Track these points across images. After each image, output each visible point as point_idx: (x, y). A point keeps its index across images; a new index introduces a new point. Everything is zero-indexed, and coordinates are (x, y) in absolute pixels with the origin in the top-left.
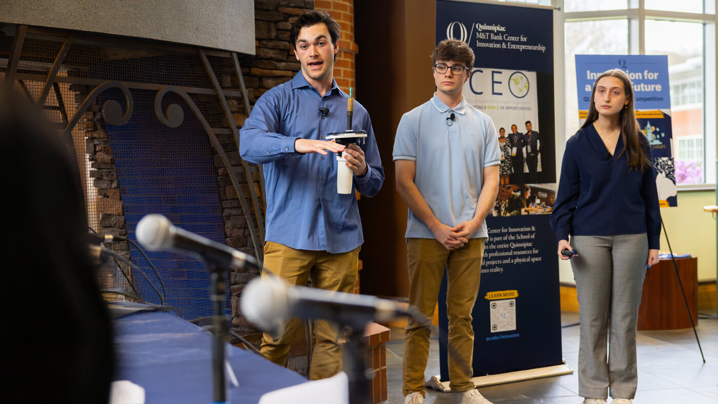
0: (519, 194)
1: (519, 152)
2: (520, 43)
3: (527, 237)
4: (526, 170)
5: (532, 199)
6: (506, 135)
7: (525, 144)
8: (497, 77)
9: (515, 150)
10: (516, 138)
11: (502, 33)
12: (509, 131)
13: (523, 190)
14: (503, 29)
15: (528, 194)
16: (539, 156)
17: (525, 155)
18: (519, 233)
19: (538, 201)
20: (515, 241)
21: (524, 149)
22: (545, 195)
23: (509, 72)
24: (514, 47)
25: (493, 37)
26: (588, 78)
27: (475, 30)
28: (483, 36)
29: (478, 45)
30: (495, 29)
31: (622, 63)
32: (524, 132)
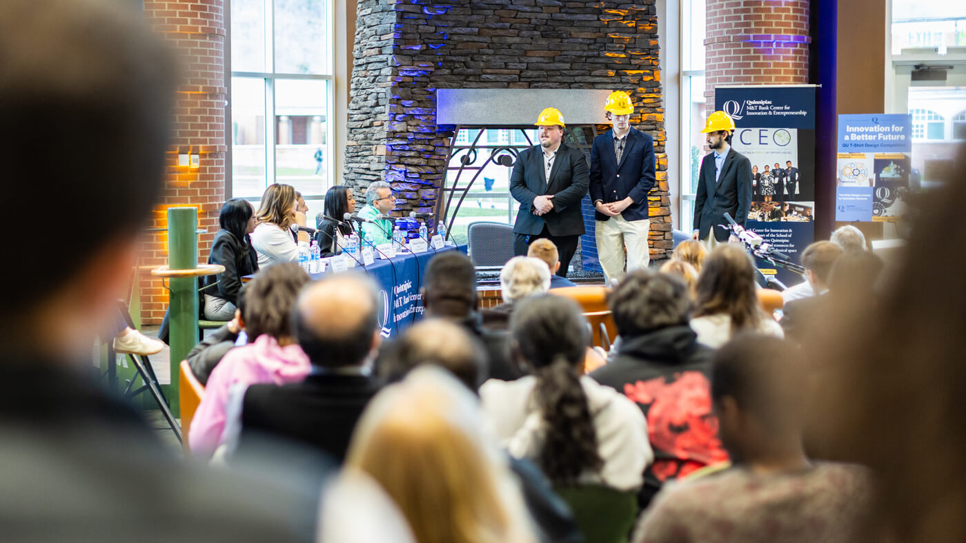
0: (779, 208)
1: (781, 182)
2: (784, 110)
3: (786, 236)
4: (786, 192)
5: (790, 211)
6: (770, 170)
7: (786, 175)
8: (763, 133)
9: (777, 179)
10: (778, 173)
11: (769, 105)
12: (772, 167)
13: (783, 206)
14: (770, 103)
15: (787, 208)
16: (797, 184)
17: (785, 183)
18: (779, 233)
19: (795, 213)
20: (775, 238)
21: (784, 179)
22: (802, 209)
23: (774, 130)
24: (779, 113)
25: (760, 108)
26: (848, 131)
27: (746, 105)
28: (752, 108)
29: (748, 113)
30: (762, 102)
31: (875, 120)
32: (785, 167)
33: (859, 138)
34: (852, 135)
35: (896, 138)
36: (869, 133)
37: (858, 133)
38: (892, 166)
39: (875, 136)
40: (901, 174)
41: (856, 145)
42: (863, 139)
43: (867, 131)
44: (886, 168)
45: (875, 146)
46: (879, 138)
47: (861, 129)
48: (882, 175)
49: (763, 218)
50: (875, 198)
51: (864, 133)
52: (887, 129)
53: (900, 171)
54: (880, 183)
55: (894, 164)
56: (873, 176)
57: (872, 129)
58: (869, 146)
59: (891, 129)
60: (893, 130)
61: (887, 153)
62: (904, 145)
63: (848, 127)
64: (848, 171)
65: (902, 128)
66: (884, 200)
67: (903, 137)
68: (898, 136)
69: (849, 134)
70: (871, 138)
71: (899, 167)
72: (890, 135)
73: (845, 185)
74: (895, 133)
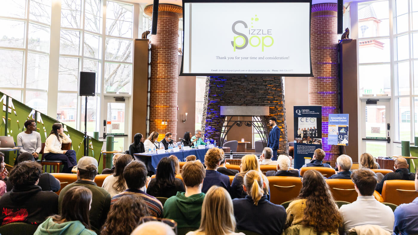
0: (312, 140)
1: (312, 132)
2: (313, 112)
3: (314, 148)
4: (314, 136)
5: (315, 141)
6: (309, 129)
7: (313, 131)
8: (307, 119)
9: (311, 132)
10: (311, 130)
11: (309, 111)
12: (310, 128)
13: (313, 139)
14: (309, 110)
15: (314, 140)
16: (317, 133)
17: (313, 133)
18: (312, 147)
19: (316, 142)
20: (311, 149)
21: (313, 132)
22: (318, 141)
23: (310, 118)
24: (311, 113)
25: (306, 112)
27: (302, 111)
28: (304, 112)
29: (303, 113)
30: (307, 110)
31: (339, 115)
32: (313, 129)
33: (334, 121)
35: (344, 121)
36: (337, 119)
37: (334, 119)
38: (343, 129)
39: (338, 120)
41: (333, 123)
44: (342, 130)
45: (339, 123)
46: (340, 121)
47: (335, 118)
48: (340, 132)
49: (307, 143)
50: (338, 138)
51: (336, 119)
54: (340, 134)
55: (344, 128)
56: (338, 132)
57: (338, 118)
58: (337, 123)
61: (342, 125)
62: (346, 123)
64: (331, 130)
65: (346, 118)
66: (341, 139)
67: (346, 121)
69: (332, 119)
73: (330, 134)
74: (344, 119)
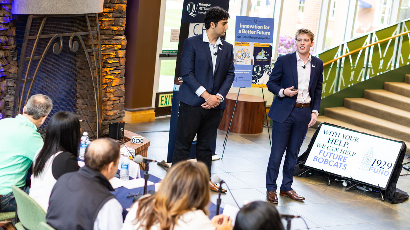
14: (209, 5)
25: (205, 9)
26: (241, 27)
27: (199, 6)
28: (201, 9)
29: (199, 12)
30: (206, 5)
31: (255, 21)
33: (246, 32)
34: (243, 30)
35: (265, 33)
36: (252, 30)
37: (246, 29)
38: (263, 52)
39: (255, 32)
40: (267, 57)
41: (245, 37)
42: (249, 33)
43: (251, 28)
44: (260, 53)
45: (255, 38)
46: (257, 34)
47: (248, 26)
48: (257, 58)
50: (254, 73)
51: (249, 29)
52: (261, 27)
53: (267, 55)
54: (257, 62)
55: (264, 50)
56: (253, 58)
57: (253, 27)
58: (251, 38)
59: (263, 27)
60: (264, 29)
61: (261, 43)
62: (270, 39)
63: (241, 24)
64: (240, 54)
65: (269, 27)
66: (258, 74)
67: (269, 33)
68: (267, 32)
69: (241, 29)
70: (253, 32)
71: (266, 52)
72: (262, 32)
73: (238, 63)
74: (265, 30)
